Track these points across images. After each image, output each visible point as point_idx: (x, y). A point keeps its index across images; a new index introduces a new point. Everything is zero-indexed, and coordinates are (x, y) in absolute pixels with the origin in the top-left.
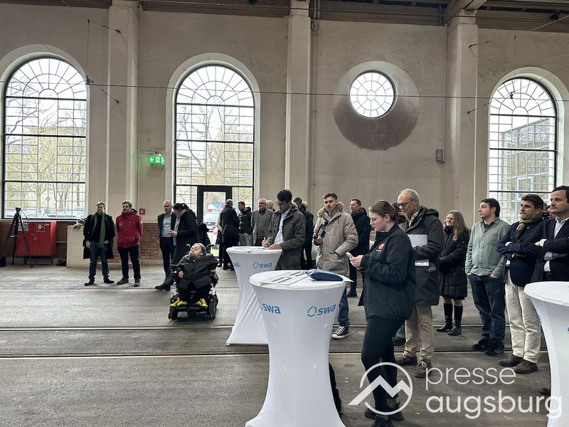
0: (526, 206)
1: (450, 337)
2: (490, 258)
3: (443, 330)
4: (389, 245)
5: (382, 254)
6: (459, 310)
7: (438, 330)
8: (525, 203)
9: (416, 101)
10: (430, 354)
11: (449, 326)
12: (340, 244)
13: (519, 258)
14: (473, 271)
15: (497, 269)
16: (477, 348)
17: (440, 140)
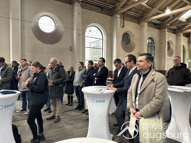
0: (89, 64)
1: (69, 107)
2: (80, 80)
3: (67, 105)
4: (38, 78)
5: (35, 81)
6: (72, 97)
7: (66, 105)
8: (89, 63)
9: (62, 29)
10: (59, 114)
11: (69, 103)
12: (28, 78)
13: (87, 80)
14: (75, 84)
15: (82, 83)
16: (76, 109)
17: (71, 43)
